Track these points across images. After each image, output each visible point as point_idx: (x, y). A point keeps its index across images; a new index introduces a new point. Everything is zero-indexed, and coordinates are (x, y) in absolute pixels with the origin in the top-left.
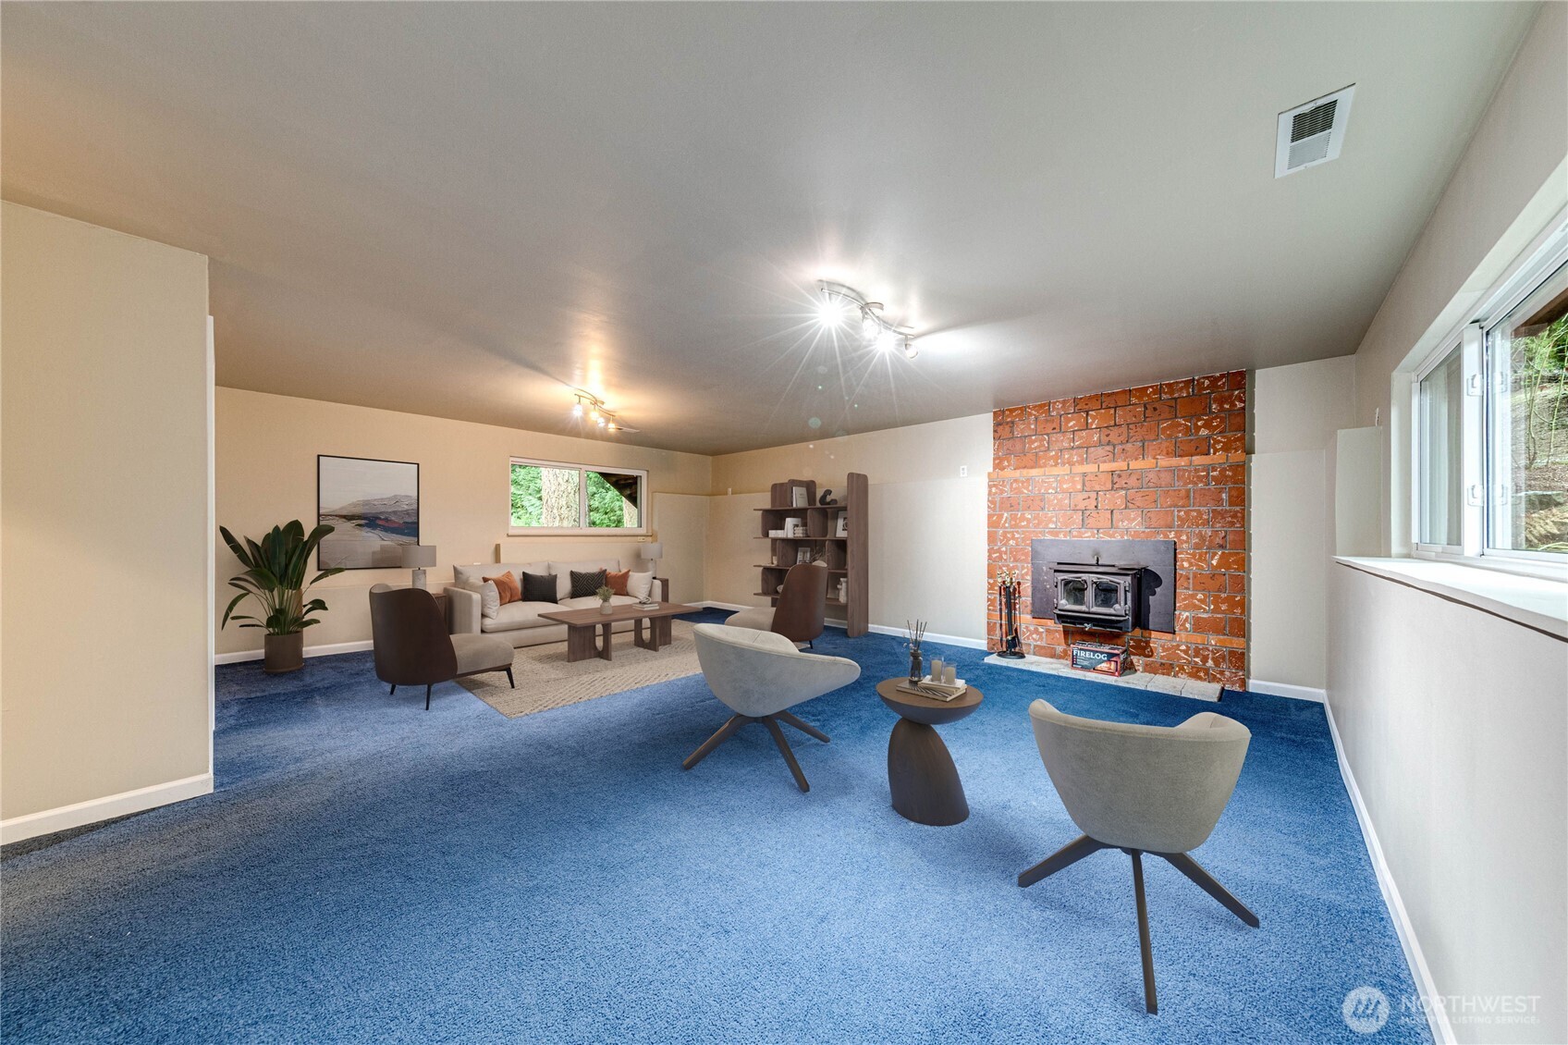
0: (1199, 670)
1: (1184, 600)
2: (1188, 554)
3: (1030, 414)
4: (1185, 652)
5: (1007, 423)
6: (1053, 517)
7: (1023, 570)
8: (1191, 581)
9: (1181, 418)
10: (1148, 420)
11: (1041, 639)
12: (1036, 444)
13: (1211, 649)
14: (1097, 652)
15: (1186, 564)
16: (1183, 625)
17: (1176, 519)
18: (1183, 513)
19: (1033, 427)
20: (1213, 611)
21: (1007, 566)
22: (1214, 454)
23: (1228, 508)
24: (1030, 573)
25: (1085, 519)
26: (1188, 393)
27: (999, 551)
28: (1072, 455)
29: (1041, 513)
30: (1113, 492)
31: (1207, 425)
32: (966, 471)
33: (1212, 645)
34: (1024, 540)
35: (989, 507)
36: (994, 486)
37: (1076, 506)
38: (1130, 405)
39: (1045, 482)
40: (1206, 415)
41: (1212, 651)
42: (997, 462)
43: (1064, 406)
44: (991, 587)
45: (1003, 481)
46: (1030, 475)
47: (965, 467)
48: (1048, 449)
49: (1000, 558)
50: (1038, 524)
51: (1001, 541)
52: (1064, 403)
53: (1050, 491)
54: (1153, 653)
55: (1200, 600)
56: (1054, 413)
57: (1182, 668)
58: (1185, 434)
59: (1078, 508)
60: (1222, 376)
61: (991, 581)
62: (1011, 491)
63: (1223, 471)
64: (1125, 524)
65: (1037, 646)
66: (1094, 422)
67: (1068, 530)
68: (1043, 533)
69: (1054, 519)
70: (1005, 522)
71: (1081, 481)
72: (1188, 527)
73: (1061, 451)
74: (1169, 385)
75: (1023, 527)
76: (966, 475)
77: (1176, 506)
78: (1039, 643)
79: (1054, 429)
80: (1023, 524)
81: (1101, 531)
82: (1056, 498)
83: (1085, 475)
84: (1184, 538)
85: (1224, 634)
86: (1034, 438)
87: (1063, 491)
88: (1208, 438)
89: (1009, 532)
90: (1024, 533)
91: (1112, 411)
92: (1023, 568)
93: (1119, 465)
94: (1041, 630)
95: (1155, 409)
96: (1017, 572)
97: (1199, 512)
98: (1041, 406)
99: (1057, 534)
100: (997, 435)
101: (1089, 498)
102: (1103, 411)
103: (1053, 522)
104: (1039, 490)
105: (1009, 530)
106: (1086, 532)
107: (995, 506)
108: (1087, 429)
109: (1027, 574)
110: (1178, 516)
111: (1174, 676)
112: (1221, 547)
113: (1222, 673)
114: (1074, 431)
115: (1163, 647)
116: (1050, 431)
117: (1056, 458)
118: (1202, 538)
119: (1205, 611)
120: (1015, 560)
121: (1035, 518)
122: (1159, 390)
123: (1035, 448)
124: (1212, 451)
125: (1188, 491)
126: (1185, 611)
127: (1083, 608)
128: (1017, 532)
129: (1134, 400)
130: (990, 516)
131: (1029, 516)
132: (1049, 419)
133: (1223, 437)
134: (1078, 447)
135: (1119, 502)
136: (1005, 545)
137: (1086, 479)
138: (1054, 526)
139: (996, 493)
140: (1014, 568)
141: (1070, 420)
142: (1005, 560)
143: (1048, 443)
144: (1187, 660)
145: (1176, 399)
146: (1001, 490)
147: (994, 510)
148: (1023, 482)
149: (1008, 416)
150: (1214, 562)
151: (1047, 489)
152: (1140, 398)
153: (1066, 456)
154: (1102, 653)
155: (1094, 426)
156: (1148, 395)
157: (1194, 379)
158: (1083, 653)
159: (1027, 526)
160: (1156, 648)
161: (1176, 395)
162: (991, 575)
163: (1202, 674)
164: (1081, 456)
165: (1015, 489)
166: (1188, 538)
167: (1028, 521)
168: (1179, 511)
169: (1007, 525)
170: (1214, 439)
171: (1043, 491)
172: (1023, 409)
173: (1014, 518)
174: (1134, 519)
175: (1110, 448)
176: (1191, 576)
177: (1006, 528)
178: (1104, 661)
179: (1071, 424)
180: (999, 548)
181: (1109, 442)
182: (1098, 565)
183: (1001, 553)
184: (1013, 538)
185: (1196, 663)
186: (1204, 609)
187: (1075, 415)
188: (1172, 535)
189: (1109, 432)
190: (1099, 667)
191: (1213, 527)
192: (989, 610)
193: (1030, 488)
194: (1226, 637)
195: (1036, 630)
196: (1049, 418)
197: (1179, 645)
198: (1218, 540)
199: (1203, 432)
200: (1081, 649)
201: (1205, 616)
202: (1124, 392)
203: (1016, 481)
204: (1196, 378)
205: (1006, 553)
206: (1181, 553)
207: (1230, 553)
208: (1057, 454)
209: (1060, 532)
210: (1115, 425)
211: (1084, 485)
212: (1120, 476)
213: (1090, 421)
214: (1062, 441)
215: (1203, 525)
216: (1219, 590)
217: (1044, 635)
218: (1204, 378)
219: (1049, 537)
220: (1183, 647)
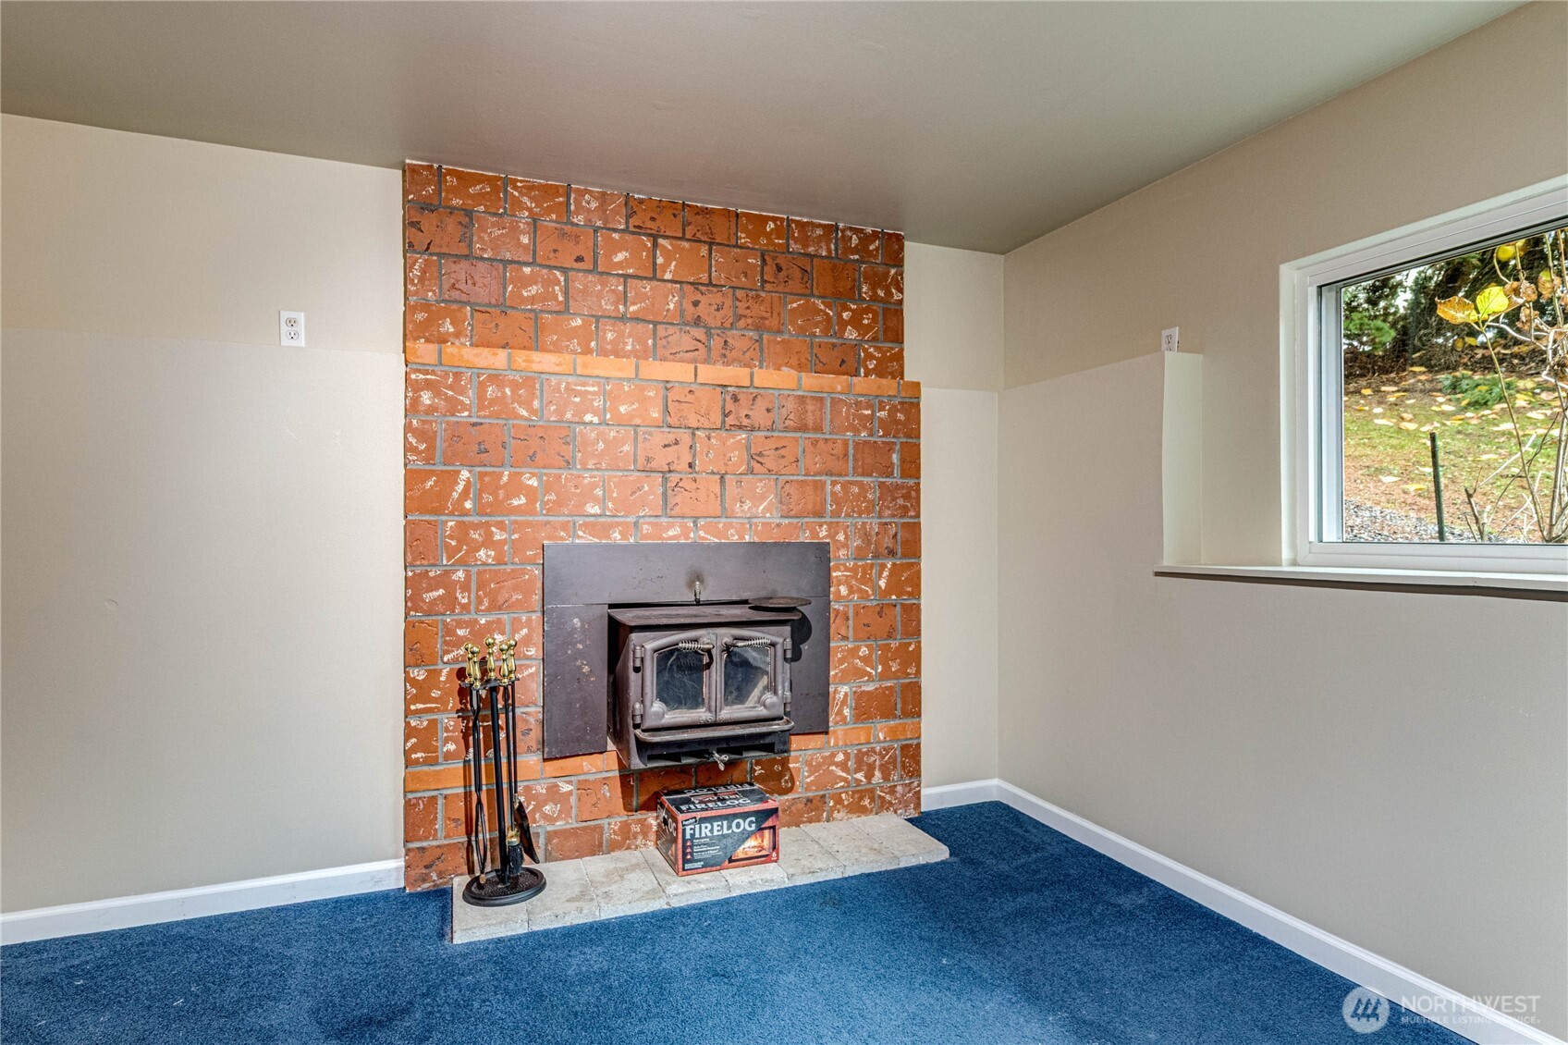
0: (862, 794)
1: (841, 661)
2: (847, 569)
3: (518, 205)
4: (843, 766)
5: (452, 210)
6: (595, 485)
7: (515, 631)
8: (851, 622)
9: (819, 297)
10: (768, 286)
11: (565, 812)
12: (534, 290)
13: (878, 749)
14: (735, 816)
15: (844, 590)
16: (840, 712)
17: (829, 499)
18: (839, 487)
19: (525, 240)
20: (883, 677)
21: (471, 624)
22: (866, 376)
23: (900, 481)
24: (538, 639)
25: (670, 492)
26: (829, 250)
27: (444, 580)
28: (621, 335)
29: (564, 474)
30: (724, 434)
31: (856, 322)
32: (301, 327)
33: (879, 742)
34: (517, 547)
35: (408, 448)
36: (429, 385)
37: (648, 460)
38: (736, 246)
39: (577, 394)
40: (853, 300)
41: (880, 753)
42: (420, 316)
43: (602, 208)
44: (416, 693)
45: (457, 375)
46: (536, 367)
47: (301, 317)
48: (565, 310)
49: (450, 601)
50: (559, 503)
51: (452, 552)
52: (603, 198)
53: (588, 418)
54: (793, 783)
55: (864, 660)
56: (579, 219)
57: (839, 801)
58: (826, 332)
59: (654, 465)
60: (875, 235)
61: (419, 674)
62: (481, 407)
63: (893, 410)
64: (746, 508)
65: (556, 833)
66: (667, 264)
67: (631, 519)
68: (569, 528)
69: (599, 492)
70: (465, 494)
71: (660, 402)
72: (848, 515)
73: (598, 319)
74: (801, 225)
75: (517, 510)
76: (301, 342)
77: (830, 474)
78: (560, 825)
79: (579, 259)
80: (516, 502)
81: (702, 522)
82: (601, 436)
83: (667, 385)
84: (841, 537)
85: (895, 717)
86: (527, 270)
87: (621, 422)
88: (856, 346)
89: (476, 526)
90: (518, 526)
91: (704, 251)
92: (516, 625)
93: (735, 374)
94: (566, 788)
95: (779, 269)
96: (499, 638)
97: (860, 484)
98: (549, 192)
99: (605, 530)
100: (421, 239)
101: (677, 443)
102: (686, 245)
103: (596, 500)
104: (560, 412)
105: (475, 519)
106: (670, 526)
107: (431, 448)
108: (654, 278)
109: (527, 641)
110: (833, 494)
111: (828, 821)
112: (892, 553)
113: (892, 790)
114: (626, 276)
115: (808, 764)
116: (570, 263)
117: (584, 336)
118: (866, 536)
119: (871, 679)
120: (495, 607)
121: (547, 488)
122: (785, 228)
123: (533, 299)
124: (862, 370)
125: (846, 443)
126: (843, 683)
127: (701, 714)
128: (501, 526)
129: (744, 239)
130: (412, 478)
131: (534, 482)
132: (566, 233)
133: (877, 348)
134: (636, 319)
135: (735, 456)
136: (462, 562)
137: (671, 396)
138: (596, 510)
139: (431, 409)
140: (489, 628)
141: (619, 247)
142: (465, 608)
143: (566, 293)
144: (845, 780)
145: (811, 256)
146: (447, 399)
147: (429, 459)
148: (515, 386)
149: (454, 191)
150: (882, 583)
151: (580, 411)
152: (754, 236)
153: (609, 336)
154: (745, 815)
155: (668, 276)
156: (768, 235)
157: (837, 228)
158: (705, 829)
159: (528, 510)
160: (798, 769)
161: (811, 250)
162: (416, 651)
163: (866, 802)
164: (639, 340)
165: (493, 402)
166: (847, 538)
167: (531, 494)
168: (834, 483)
169: (468, 505)
170: (866, 351)
171: (568, 416)
172: (499, 186)
173: (486, 484)
174: (763, 497)
175: (699, 333)
176: (851, 614)
177: (466, 513)
178: (750, 835)
179: (620, 257)
180: (447, 573)
181: (697, 322)
182: (698, 603)
183: (450, 587)
184: (488, 542)
185: (857, 781)
186: (869, 674)
187: (628, 237)
188: (823, 533)
189: (698, 297)
190: (740, 853)
191: (880, 516)
192: (409, 763)
193: (536, 404)
194: (897, 721)
195: (553, 789)
196: (567, 228)
197: (833, 755)
198: (888, 542)
199: (851, 334)
200: (703, 820)
201: (870, 687)
202: (726, 213)
203: (495, 378)
204: (841, 225)
205: (465, 587)
206: (838, 569)
207: (902, 565)
208: (586, 325)
209: (612, 526)
210: (710, 284)
211: (666, 410)
212: (735, 399)
213: (660, 260)
214: (599, 296)
215: (869, 511)
216: (889, 636)
217: (573, 800)
218: (851, 229)
219: (584, 538)
220: (840, 757)
